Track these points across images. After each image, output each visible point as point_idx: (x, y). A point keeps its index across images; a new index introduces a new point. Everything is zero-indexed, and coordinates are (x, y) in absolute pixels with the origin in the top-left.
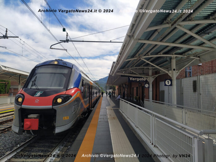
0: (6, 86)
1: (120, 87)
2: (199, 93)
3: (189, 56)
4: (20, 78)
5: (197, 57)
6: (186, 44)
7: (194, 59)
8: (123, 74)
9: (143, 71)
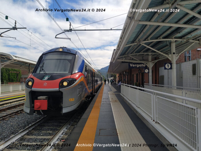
0: (17, 75)
1: (120, 74)
2: (198, 76)
3: (189, 40)
4: (30, 67)
5: (196, 40)
6: (190, 25)
7: (194, 42)
8: (123, 61)
9: (143, 58)
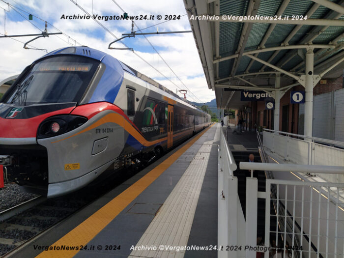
8: (227, 87)
9: (268, 81)
